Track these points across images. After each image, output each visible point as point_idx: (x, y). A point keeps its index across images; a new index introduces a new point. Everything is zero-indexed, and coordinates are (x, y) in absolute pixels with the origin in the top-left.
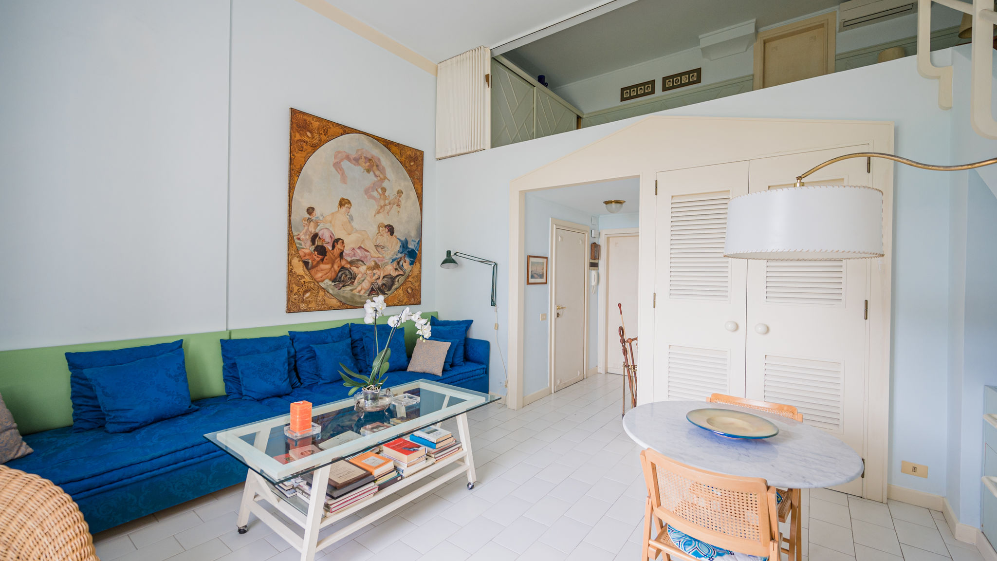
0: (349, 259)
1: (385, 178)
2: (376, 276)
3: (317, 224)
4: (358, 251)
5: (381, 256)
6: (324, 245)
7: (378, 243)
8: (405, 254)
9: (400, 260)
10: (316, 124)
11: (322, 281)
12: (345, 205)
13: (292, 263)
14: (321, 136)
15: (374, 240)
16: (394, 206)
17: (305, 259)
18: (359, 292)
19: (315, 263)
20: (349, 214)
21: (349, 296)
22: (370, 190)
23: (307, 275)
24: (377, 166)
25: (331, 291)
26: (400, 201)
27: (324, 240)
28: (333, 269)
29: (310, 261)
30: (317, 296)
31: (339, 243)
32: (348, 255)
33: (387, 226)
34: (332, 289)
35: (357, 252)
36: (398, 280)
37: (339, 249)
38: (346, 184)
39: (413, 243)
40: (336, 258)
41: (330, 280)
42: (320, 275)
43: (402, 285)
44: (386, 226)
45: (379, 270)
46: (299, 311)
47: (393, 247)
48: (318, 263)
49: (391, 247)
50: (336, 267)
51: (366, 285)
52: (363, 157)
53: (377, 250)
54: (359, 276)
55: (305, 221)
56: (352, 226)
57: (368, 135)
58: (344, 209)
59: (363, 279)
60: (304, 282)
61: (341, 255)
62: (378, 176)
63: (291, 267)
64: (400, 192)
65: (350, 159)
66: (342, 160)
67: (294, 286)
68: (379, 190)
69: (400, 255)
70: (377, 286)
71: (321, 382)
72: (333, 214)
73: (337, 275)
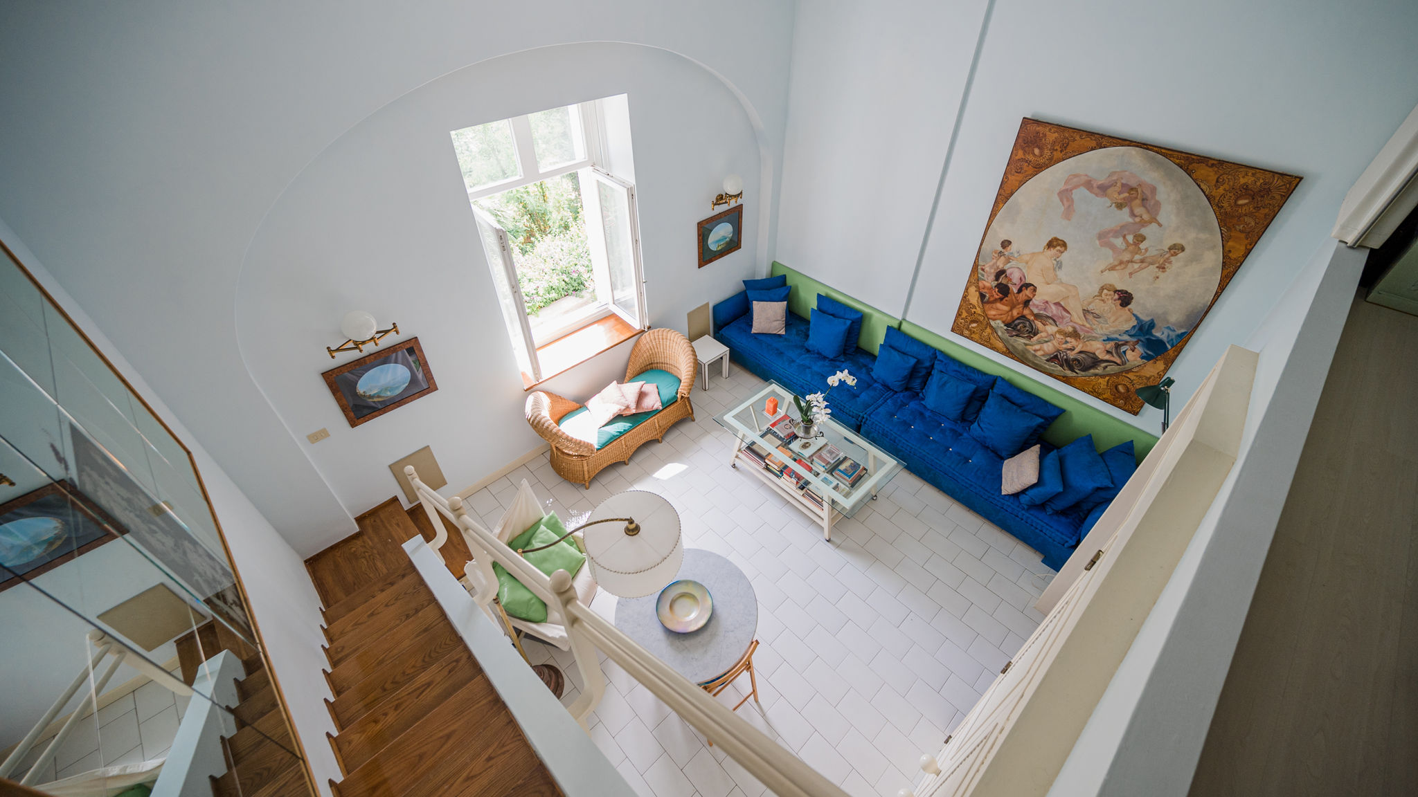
0: (1036, 311)
1: (1154, 220)
2: (1069, 346)
3: (1008, 261)
4: (1053, 307)
5: (1088, 325)
6: (1009, 285)
7: (1090, 308)
8: (1139, 340)
9: (1123, 345)
10: (1052, 136)
11: (994, 320)
12: (1055, 247)
13: (969, 291)
14: (1055, 153)
15: (1085, 302)
16: (1151, 267)
17: (983, 291)
18: (1035, 351)
19: (992, 299)
20: (1058, 260)
21: (1020, 348)
22: (1111, 234)
24: (1143, 200)
25: (1000, 334)
26: (1170, 263)
27: (1010, 280)
28: (1010, 313)
29: (988, 295)
30: (983, 331)
31: (1029, 289)
32: (1037, 306)
33: (1119, 291)
34: (1002, 332)
35: (1051, 308)
36: (1106, 367)
37: (1026, 295)
38: (1069, 220)
39: (1166, 332)
40: (1019, 304)
41: (1003, 322)
42: (993, 312)
43: (1110, 375)
44: (1116, 291)
45: (1077, 340)
46: (962, 334)
47: (1120, 322)
48: (995, 301)
49: (1114, 322)
50: (1015, 313)
51: (1049, 348)
52: (1119, 184)
53: (1085, 316)
54: (1043, 334)
55: (995, 253)
56: (1056, 276)
57: (1147, 149)
58: (1053, 251)
59: (1046, 339)
61: (1027, 303)
62: (1136, 216)
63: (967, 294)
64: (1177, 249)
65: (1092, 186)
66: (1076, 187)
67: (964, 311)
68: (1130, 238)
69: (1126, 338)
70: (1065, 357)
72: (1034, 253)
73: (1013, 321)
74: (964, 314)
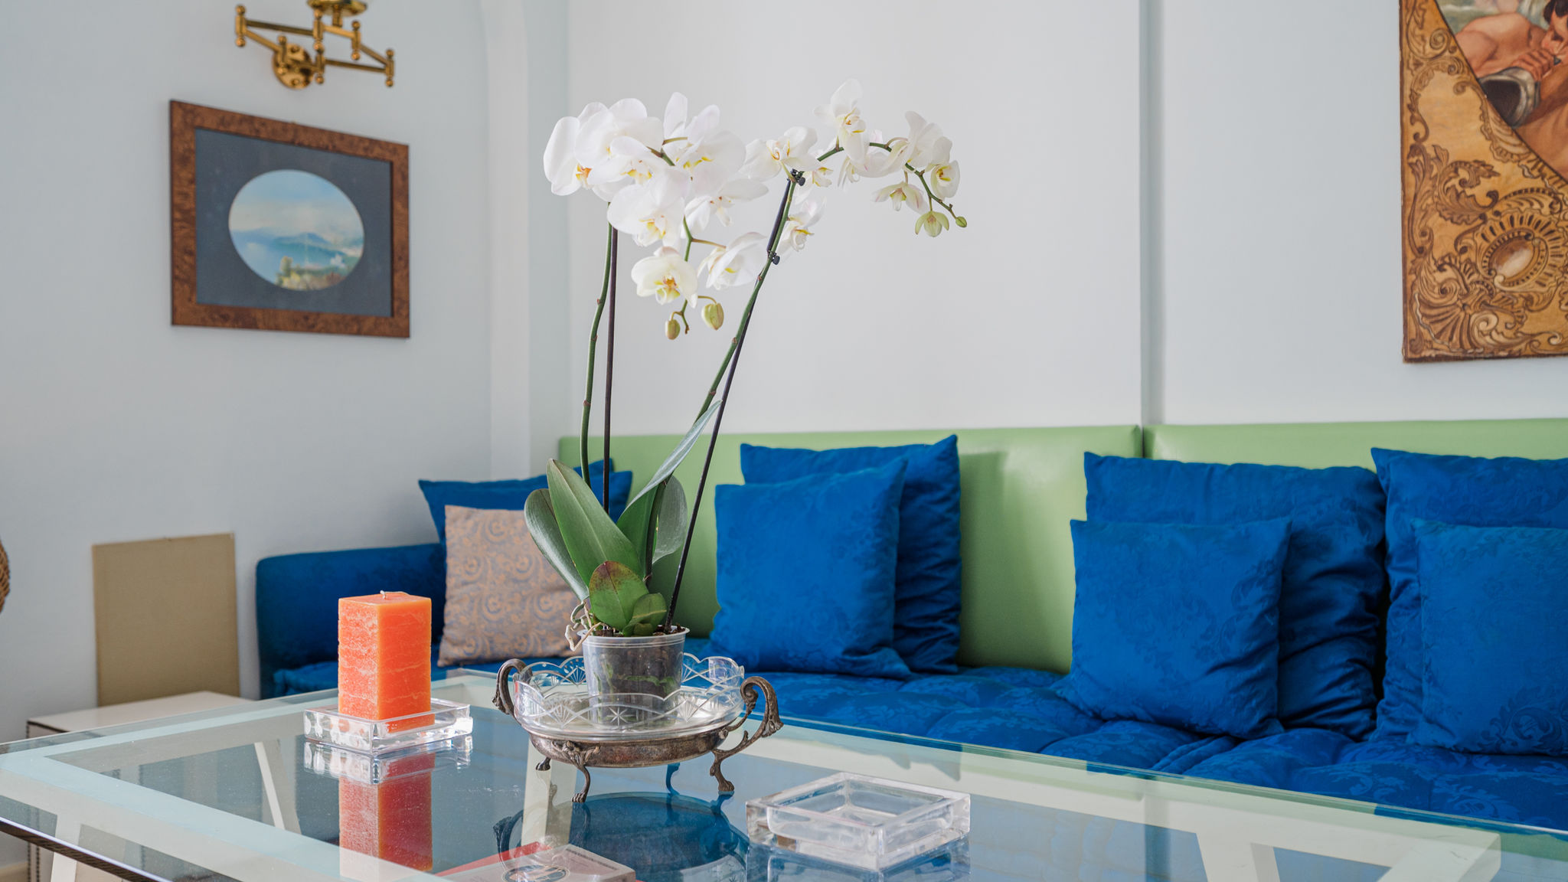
13: (1422, 108)
17: (1493, 71)
23: (1504, 155)
29: (1525, 76)
46: (1470, 353)
60: (1493, 195)
63: (1418, 128)
67: (1435, 221)
71: (1425, 734)
74: (1444, 235)
